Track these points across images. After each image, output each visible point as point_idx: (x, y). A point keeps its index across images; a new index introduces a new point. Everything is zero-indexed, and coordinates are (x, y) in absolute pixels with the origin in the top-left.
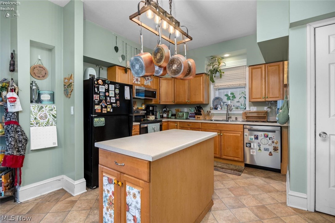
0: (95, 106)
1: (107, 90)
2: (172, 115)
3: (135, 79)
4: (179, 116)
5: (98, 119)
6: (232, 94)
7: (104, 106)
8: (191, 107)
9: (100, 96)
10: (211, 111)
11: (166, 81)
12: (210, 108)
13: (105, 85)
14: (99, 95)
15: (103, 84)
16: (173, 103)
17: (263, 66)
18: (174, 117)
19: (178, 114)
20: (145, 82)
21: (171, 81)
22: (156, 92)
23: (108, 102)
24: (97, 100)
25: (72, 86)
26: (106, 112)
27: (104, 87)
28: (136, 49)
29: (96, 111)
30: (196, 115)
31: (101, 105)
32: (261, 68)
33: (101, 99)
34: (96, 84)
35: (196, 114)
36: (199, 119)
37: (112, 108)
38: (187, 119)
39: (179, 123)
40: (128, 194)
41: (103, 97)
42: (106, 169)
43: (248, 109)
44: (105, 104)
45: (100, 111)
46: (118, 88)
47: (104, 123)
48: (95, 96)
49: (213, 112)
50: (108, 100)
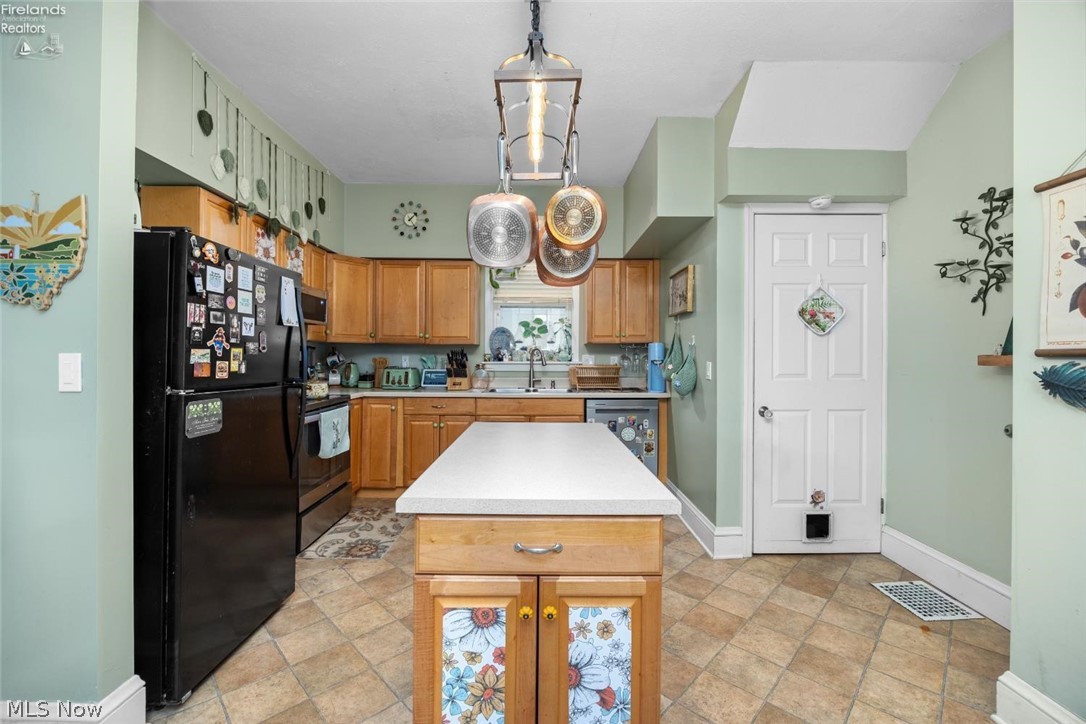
0: (193, 351)
1: (231, 289)
2: (363, 378)
3: (260, 248)
4: (391, 379)
5: (201, 406)
6: (538, 321)
7: (219, 353)
8: (424, 353)
9: (209, 310)
10: (487, 366)
11: (349, 268)
12: (485, 355)
13: (224, 268)
14: (207, 304)
15: (220, 262)
16: (371, 341)
17: (618, 263)
18: (368, 385)
19: (388, 376)
20: (289, 261)
21: (362, 269)
22: (325, 301)
23: (235, 335)
24: (199, 324)
25: (79, 256)
26: (225, 375)
27: (220, 272)
28: (268, 139)
29: (197, 373)
30: (450, 376)
31: (212, 348)
32: (613, 267)
33: (212, 321)
34: (198, 260)
35: (449, 373)
36: (457, 387)
37: (244, 359)
38: (417, 388)
39: (400, 402)
40: (575, 633)
41: (219, 314)
42: (461, 583)
43: (576, 360)
44: (225, 344)
45: (206, 373)
46: (263, 280)
47: (219, 422)
48: (191, 307)
49: (492, 366)
50: (233, 327)
